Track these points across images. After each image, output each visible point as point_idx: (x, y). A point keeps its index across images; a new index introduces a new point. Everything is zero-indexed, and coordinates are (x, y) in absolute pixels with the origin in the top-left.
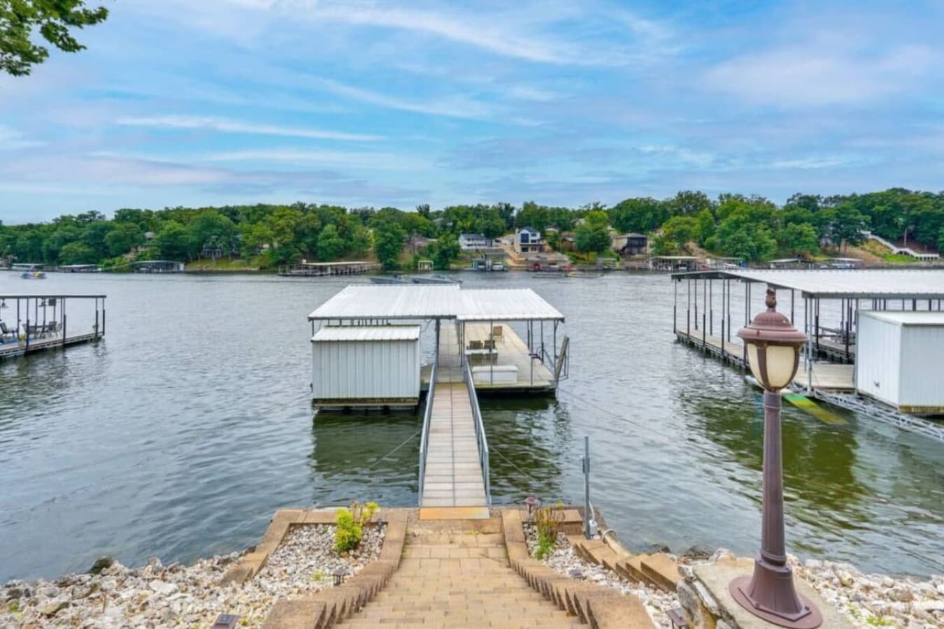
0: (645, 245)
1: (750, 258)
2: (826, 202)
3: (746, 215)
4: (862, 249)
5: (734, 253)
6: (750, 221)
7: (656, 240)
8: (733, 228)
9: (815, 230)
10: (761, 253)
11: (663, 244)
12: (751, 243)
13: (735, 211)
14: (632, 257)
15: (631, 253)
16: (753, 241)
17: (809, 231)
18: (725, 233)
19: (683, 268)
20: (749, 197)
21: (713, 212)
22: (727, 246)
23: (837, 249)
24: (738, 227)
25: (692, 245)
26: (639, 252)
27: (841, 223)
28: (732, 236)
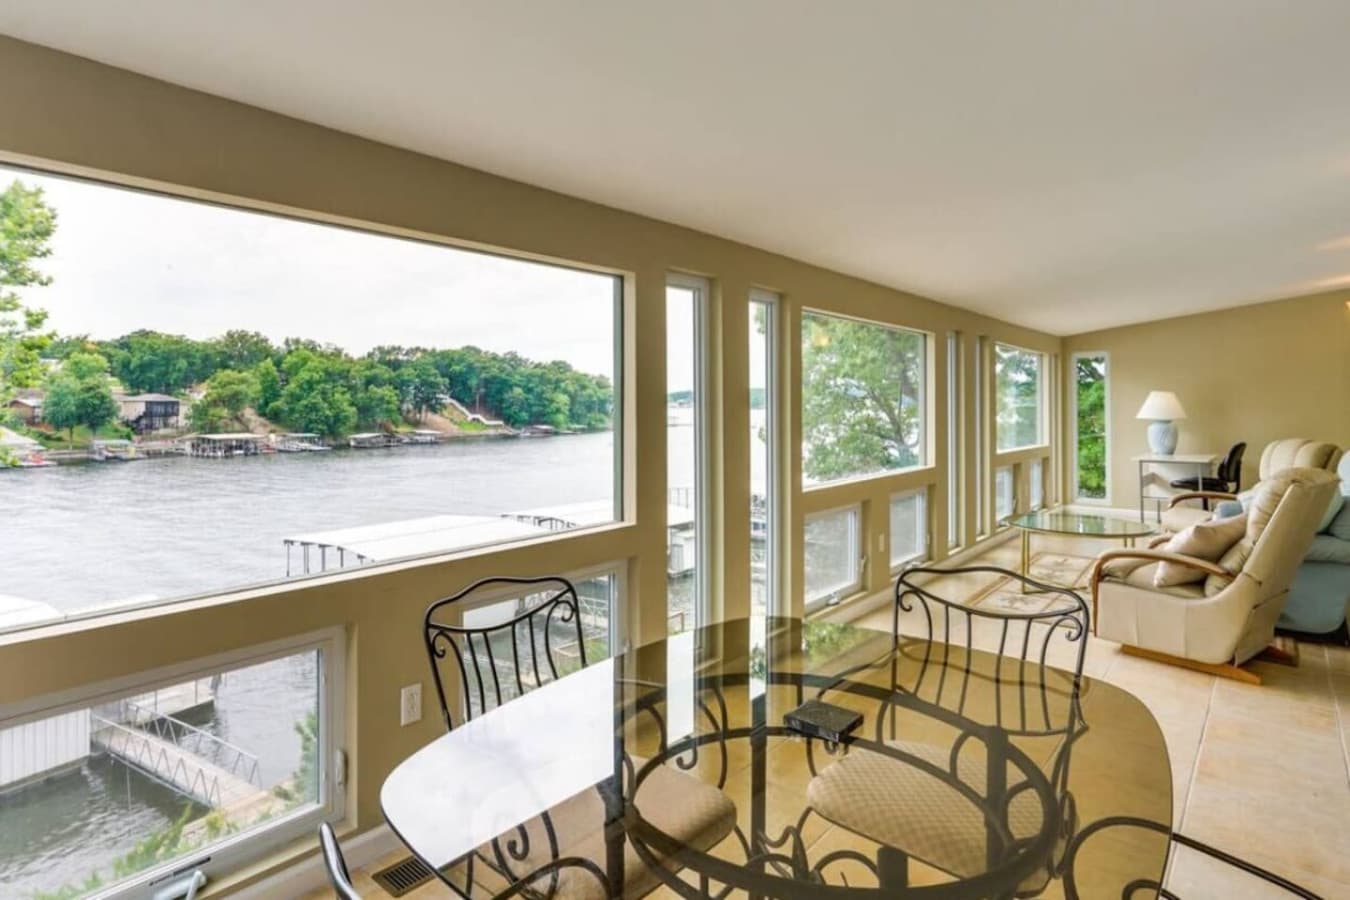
0: (177, 415)
1: (327, 432)
2: (407, 354)
3: (321, 373)
4: (442, 415)
5: (307, 426)
6: (325, 382)
7: (195, 407)
8: (304, 390)
9: (396, 395)
10: (339, 424)
11: (206, 415)
12: (328, 412)
13: (307, 367)
14: (154, 433)
15: (150, 427)
16: (330, 409)
17: (391, 397)
18: (295, 398)
19: (238, 452)
20: (324, 347)
21: (278, 364)
22: (297, 415)
23: (418, 416)
24: (311, 389)
25: (249, 413)
26: (166, 425)
27: (422, 385)
28: (304, 402)
